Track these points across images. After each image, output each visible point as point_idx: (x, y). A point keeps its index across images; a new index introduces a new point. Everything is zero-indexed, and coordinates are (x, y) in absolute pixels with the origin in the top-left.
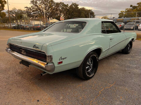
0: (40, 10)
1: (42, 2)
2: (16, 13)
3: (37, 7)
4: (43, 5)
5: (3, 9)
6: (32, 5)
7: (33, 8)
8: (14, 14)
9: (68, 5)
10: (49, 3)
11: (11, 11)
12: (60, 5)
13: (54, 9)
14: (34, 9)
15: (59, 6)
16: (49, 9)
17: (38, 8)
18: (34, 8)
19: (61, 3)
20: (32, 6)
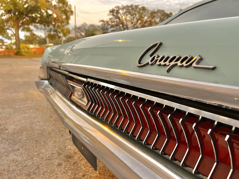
0: (122, 23)
1: (126, 12)
2: (86, 30)
3: (118, 20)
4: (129, 15)
5: (68, 23)
6: (111, 17)
7: (112, 22)
8: (83, 32)
9: (171, 14)
10: (139, 12)
11: (79, 28)
12: (158, 15)
13: (145, 22)
14: (113, 24)
15: (154, 17)
16: (137, 21)
17: (120, 21)
18: (114, 22)
19: (159, 11)
20: (110, 19)
